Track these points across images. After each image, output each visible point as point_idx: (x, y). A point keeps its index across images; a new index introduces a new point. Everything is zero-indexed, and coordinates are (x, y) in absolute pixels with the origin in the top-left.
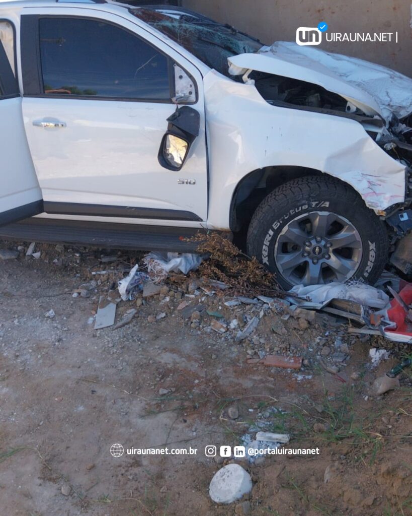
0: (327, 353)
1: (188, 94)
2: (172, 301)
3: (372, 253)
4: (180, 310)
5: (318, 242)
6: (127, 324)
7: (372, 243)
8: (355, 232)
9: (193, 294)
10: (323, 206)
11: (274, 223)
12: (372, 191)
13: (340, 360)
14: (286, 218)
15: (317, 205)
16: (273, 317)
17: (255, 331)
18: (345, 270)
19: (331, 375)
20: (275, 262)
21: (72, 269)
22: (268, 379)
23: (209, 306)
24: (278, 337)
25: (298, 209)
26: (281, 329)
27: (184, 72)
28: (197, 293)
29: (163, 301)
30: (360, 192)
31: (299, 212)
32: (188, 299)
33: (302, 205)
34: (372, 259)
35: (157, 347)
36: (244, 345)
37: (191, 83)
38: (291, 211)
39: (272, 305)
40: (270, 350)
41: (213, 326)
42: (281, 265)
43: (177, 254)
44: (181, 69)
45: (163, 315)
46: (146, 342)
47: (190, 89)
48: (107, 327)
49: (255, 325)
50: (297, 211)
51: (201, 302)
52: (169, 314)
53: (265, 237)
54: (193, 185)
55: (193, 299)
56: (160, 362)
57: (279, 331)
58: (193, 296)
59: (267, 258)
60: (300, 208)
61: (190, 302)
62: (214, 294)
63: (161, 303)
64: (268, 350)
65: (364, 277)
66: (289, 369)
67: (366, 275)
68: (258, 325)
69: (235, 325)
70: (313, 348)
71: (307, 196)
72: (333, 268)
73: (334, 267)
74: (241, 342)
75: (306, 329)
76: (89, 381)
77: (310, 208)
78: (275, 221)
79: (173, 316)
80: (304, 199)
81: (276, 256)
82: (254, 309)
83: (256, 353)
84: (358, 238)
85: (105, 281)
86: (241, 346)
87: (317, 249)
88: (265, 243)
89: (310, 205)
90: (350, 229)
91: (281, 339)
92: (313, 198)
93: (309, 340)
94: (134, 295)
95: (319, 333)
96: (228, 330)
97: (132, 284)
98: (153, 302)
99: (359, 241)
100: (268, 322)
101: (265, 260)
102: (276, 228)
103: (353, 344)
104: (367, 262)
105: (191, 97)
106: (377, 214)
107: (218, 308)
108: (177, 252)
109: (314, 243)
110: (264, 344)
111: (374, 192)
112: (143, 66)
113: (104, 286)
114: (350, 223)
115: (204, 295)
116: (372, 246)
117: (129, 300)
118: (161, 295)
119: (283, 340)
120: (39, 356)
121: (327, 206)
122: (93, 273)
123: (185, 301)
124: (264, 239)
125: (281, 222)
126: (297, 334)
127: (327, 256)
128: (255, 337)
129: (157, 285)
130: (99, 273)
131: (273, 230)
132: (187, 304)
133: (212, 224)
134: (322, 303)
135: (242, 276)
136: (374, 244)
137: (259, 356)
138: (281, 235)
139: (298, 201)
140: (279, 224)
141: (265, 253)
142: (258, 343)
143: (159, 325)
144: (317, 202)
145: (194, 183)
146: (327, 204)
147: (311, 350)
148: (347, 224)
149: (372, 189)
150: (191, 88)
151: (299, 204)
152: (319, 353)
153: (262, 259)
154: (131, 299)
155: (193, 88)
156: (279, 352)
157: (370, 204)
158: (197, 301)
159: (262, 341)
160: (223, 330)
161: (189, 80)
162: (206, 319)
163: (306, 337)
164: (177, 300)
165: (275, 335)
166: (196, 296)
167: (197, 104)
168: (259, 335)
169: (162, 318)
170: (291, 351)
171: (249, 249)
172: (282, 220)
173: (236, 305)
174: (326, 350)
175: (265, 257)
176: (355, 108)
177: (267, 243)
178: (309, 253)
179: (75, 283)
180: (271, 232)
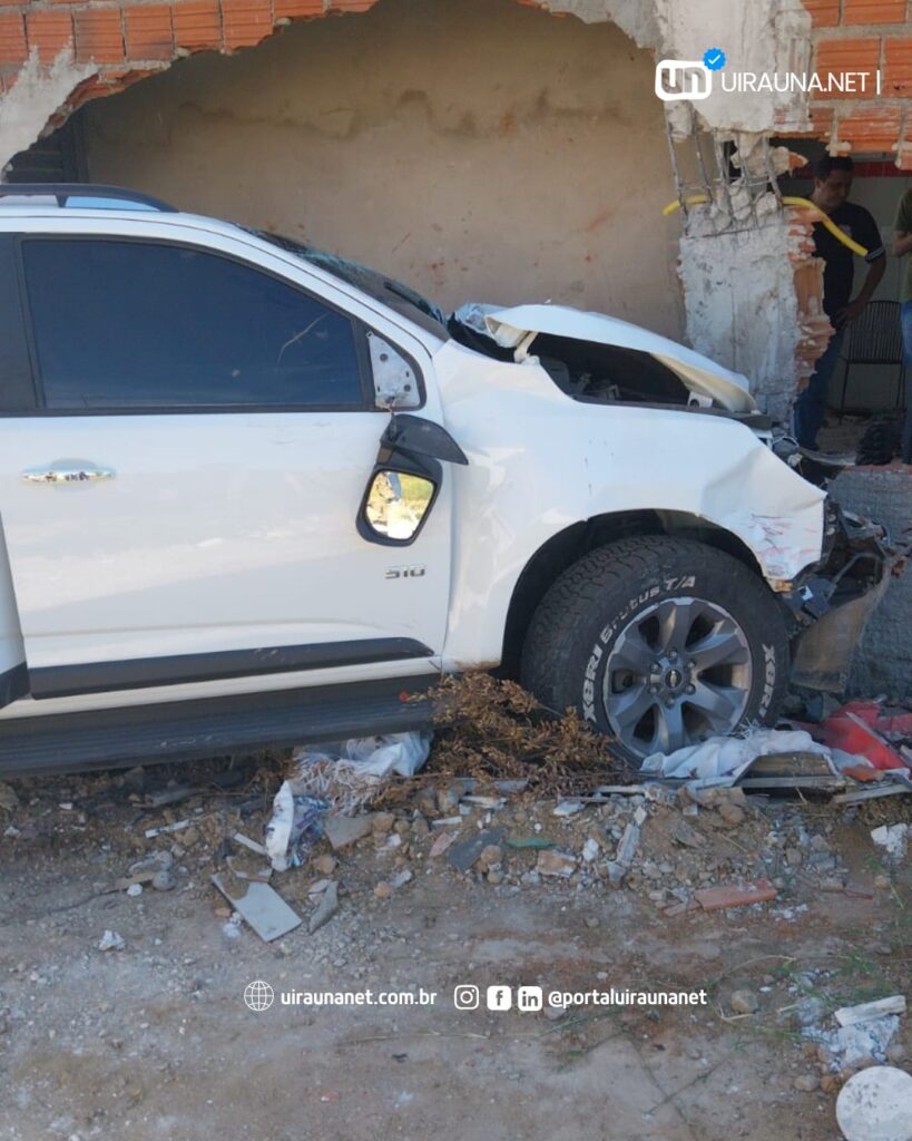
0: (799, 860)
1: (401, 391)
2: (408, 839)
3: (770, 668)
4: (440, 856)
5: (673, 662)
6: (334, 912)
7: (769, 647)
8: (738, 631)
9: (457, 813)
10: (684, 586)
11: (601, 630)
12: (771, 546)
13: (830, 865)
14: (623, 618)
15: (675, 584)
16: (666, 817)
17: (640, 853)
18: (725, 710)
19: (835, 895)
20: (605, 714)
21: (76, 839)
22: (736, 933)
23: (510, 829)
24: (693, 853)
25: (644, 597)
26: (693, 835)
27: (389, 348)
28: (464, 810)
29: (385, 848)
30: (755, 550)
31: (644, 603)
32: (448, 829)
33: (649, 589)
34: (770, 679)
35: (454, 936)
36: (633, 886)
37: (408, 368)
38: (632, 602)
39: (653, 794)
40: (693, 881)
41: (543, 866)
42: (617, 717)
43: (371, 741)
44: (383, 342)
45: (407, 875)
46: (417, 935)
47: (406, 381)
48: (291, 931)
49: (635, 841)
50: (641, 601)
51: (484, 827)
52: (417, 871)
53: (587, 663)
54: (421, 578)
55: (459, 825)
56: (489, 963)
57: (689, 841)
58: (457, 820)
59: (592, 706)
60: (647, 594)
61: (457, 833)
62: (505, 804)
63: (378, 856)
64: (689, 882)
65: (759, 717)
66: (756, 905)
67: (762, 712)
68: (640, 841)
69: (594, 853)
70: (770, 857)
71: (657, 570)
72: (704, 709)
73: (704, 706)
74: (624, 882)
75: (740, 825)
76: (366, 1041)
77: (663, 593)
78: (603, 628)
79: (428, 872)
80: (652, 577)
81: (608, 701)
82: (619, 810)
83: (669, 896)
84: (744, 642)
85: (194, 844)
86: (626, 890)
87: (673, 677)
88: (588, 675)
89: (663, 588)
90: (727, 628)
91: (700, 855)
92: (667, 571)
93: (755, 843)
94: (302, 853)
95: (766, 826)
96: (578, 867)
97: (299, 826)
98: (359, 856)
99: (744, 648)
100: (661, 830)
101: (589, 712)
102: (606, 642)
103: (831, 832)
104: (763, 688)
105: (408, 398)
106: (775, 590)
107: (535, 830)
108: (369, 735)
109: (665, 663)
110: (672, 873)
111: (775, 547)
112: (296, 338)
113: (197, 854)
114: (727, 615)
115: (486, 811)
116: (769, 654)
117: (293, 866)
118: (376, 835)
119: (705, 856)
120: (182, 1030)
121: (692, 585)
122: (151, 833)
123: (444, 834)
124: (586, 667)
125: (615, 627)
126: (727, 839)
127: (690, 689)
128: (646, 864)
129: (354, 816)
130: (167, 829)
131: (601, 645)
132: (451, 840)
133: (455, 658)
134: (730, 773)
135: (553, 753)
136: (772, 648)
137: (677, 898)
138: (614, 656)
139: (644, 581)
140: (611, 632)
141: (588, 697)
142: (660, 876)
143: (411, 898)
144: (674, 580)
145: (423, 572)
146: (692, 581)
147: (769, 861)
148: (723, 617)
149: (770, 541)
150: (407, 379)
151: (644, 586)
152: (785, 864)
153: (583, 711)
154: (297, 863)
155: (412, 377)
156: (713, 879)
157: (770, 569)
158: (474, 827)
159: (666, 868)
160: (569, 870)
161: (403, 362)
162: (514, 859)
163: (746, 840)
164: (420, 837)
165: (684, 851)
166: (464, 816)
167: (425, 408)
168: (653, 860)
169: (407, 883)
170: (737, 871)
171: (554, 693)
172: (617, 623)
173: (578, 811)
174: (794, 856)
175: (589, 706)
176: (710, 401)
177: (591, 674)
178: (657, 685)
179: (109, 865)
180: (598, 651)
